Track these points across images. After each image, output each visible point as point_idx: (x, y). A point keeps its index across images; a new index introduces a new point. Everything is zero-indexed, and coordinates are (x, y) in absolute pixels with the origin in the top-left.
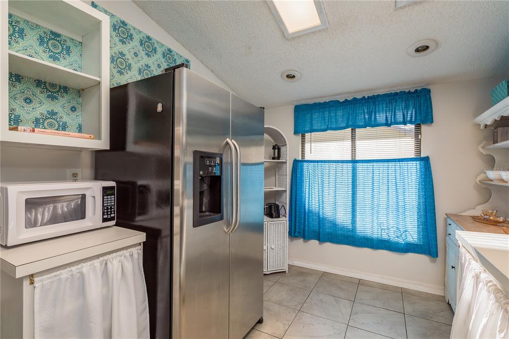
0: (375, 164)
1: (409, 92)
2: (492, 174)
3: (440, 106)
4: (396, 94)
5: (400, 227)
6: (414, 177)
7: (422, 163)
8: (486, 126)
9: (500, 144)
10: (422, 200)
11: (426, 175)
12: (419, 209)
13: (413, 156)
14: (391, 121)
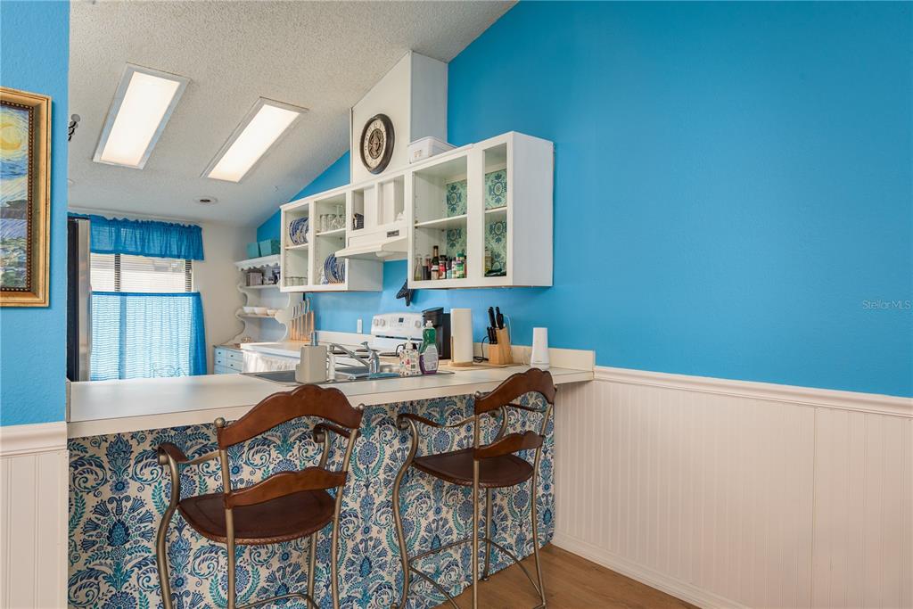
0: (148, 298)
1: (184, 226)
2: (247, 310)
3: (209, 242)
4: (172, 225)
5: (174, 364)
6: (187, 313)
7: (195, 298)
8: (242, 270)
9: (251, 287)
10: (194, 335)
11: (197, 310)
12: (190, 343)
13: (184, 292)
14: (166, 251)
